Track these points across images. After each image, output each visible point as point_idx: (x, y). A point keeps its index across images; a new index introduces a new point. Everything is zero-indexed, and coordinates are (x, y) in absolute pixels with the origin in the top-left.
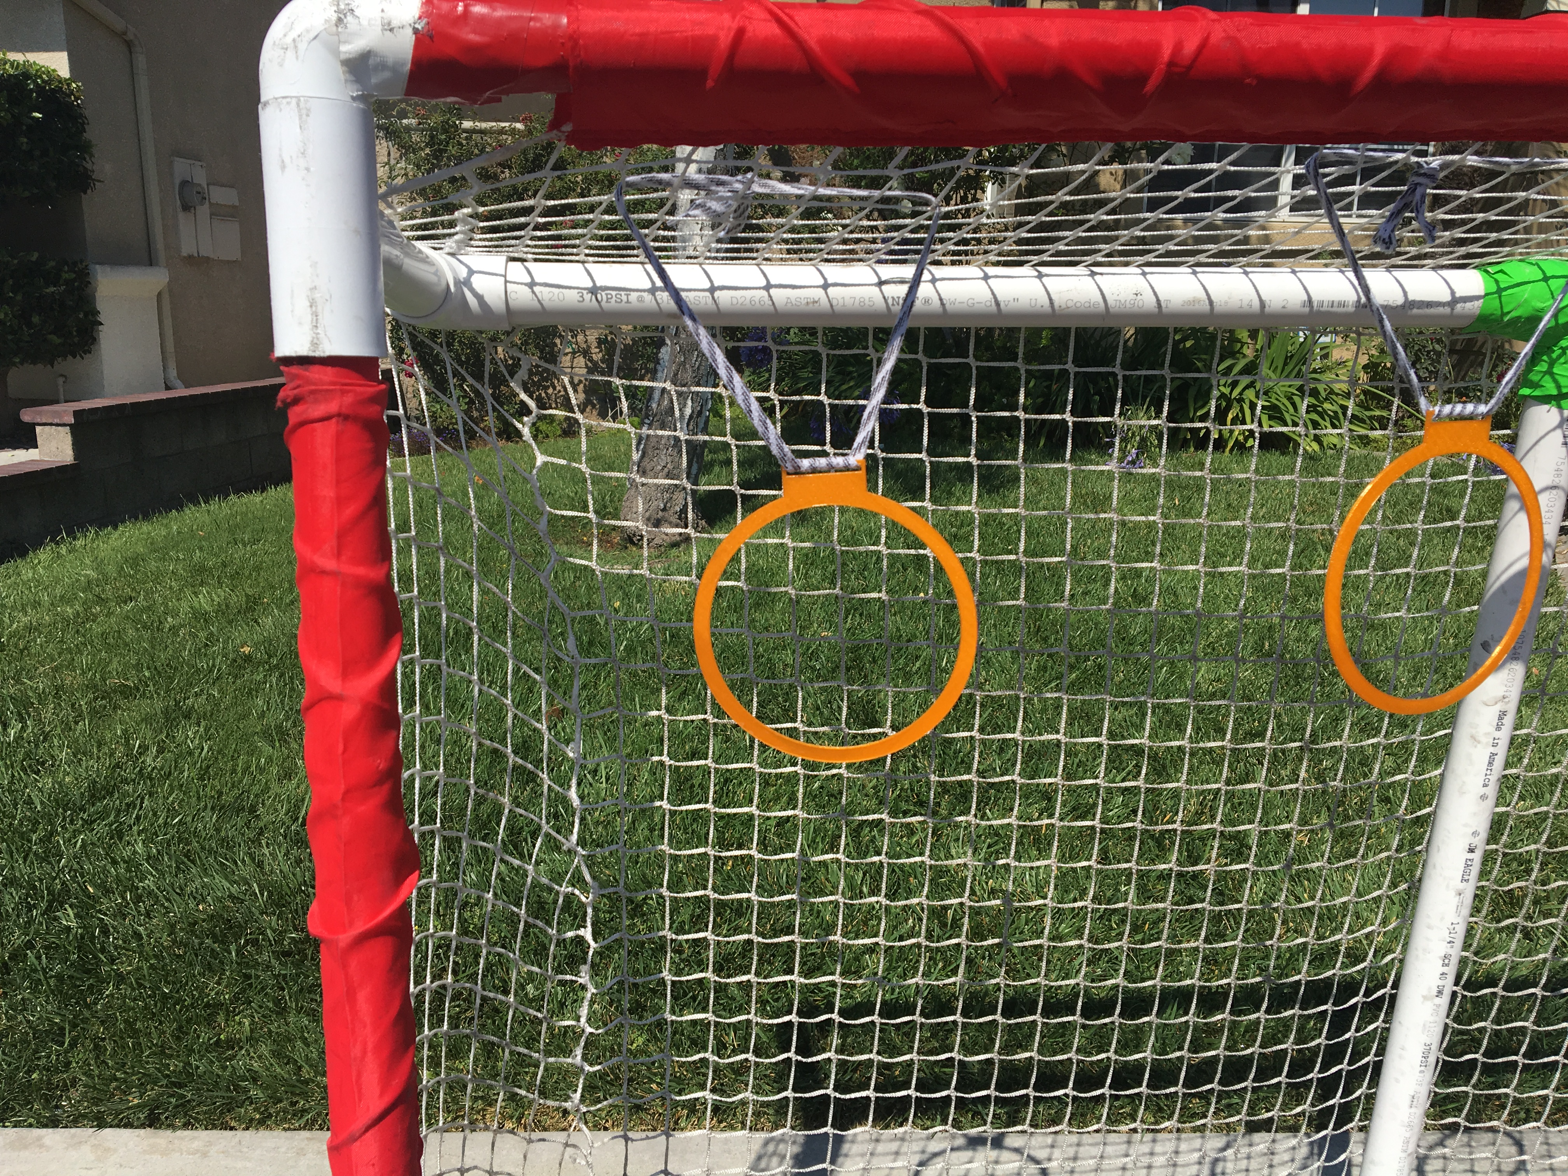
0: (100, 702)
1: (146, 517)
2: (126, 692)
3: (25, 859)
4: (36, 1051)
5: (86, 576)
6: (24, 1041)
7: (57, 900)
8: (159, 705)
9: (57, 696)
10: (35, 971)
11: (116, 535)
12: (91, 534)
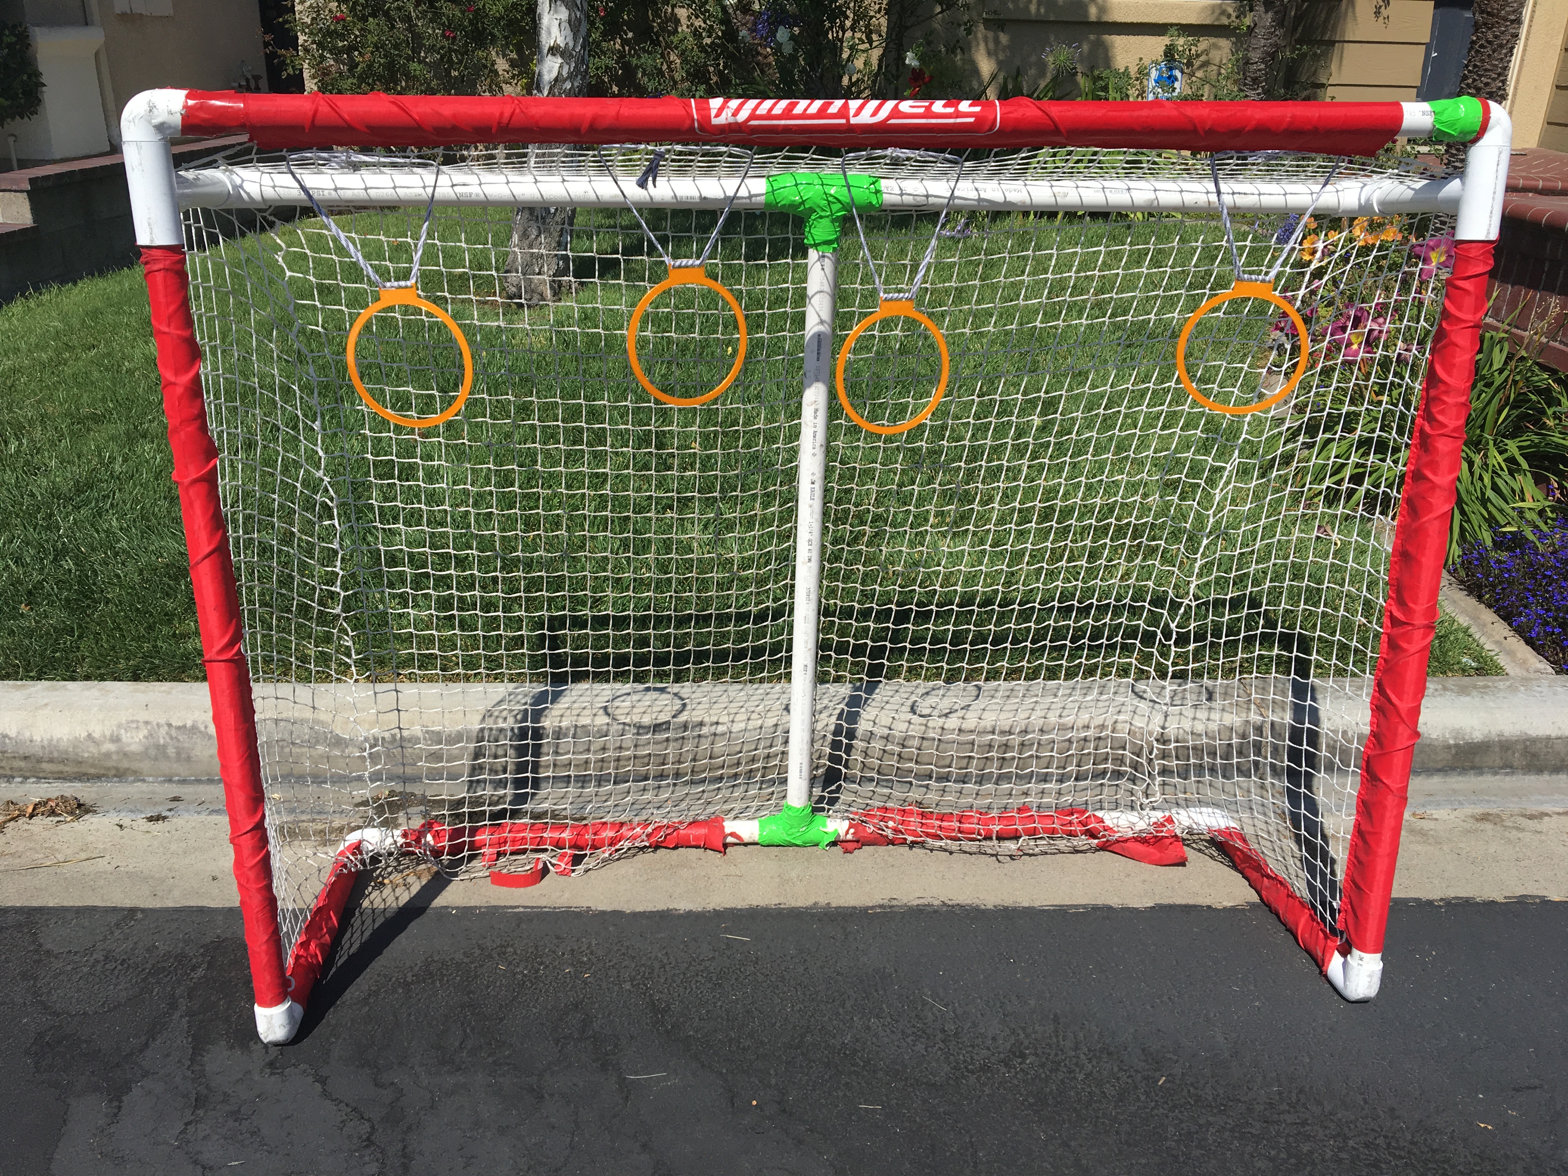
0: (76, 427)
1: (101, 274)
2: (97, 419)
3: (35, 530)
4: (56, 640)
5: (54, 327)
6: (48, 633)
7: (60, 554)
8: (122, 428)
9: (42, 422)
10: (51, 595)
11: (76, 291)
12: (55, 290)
